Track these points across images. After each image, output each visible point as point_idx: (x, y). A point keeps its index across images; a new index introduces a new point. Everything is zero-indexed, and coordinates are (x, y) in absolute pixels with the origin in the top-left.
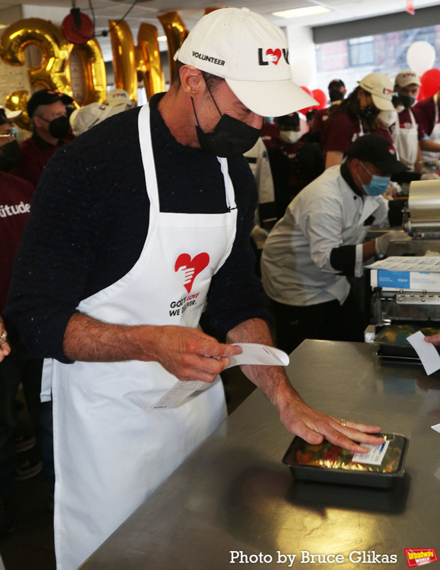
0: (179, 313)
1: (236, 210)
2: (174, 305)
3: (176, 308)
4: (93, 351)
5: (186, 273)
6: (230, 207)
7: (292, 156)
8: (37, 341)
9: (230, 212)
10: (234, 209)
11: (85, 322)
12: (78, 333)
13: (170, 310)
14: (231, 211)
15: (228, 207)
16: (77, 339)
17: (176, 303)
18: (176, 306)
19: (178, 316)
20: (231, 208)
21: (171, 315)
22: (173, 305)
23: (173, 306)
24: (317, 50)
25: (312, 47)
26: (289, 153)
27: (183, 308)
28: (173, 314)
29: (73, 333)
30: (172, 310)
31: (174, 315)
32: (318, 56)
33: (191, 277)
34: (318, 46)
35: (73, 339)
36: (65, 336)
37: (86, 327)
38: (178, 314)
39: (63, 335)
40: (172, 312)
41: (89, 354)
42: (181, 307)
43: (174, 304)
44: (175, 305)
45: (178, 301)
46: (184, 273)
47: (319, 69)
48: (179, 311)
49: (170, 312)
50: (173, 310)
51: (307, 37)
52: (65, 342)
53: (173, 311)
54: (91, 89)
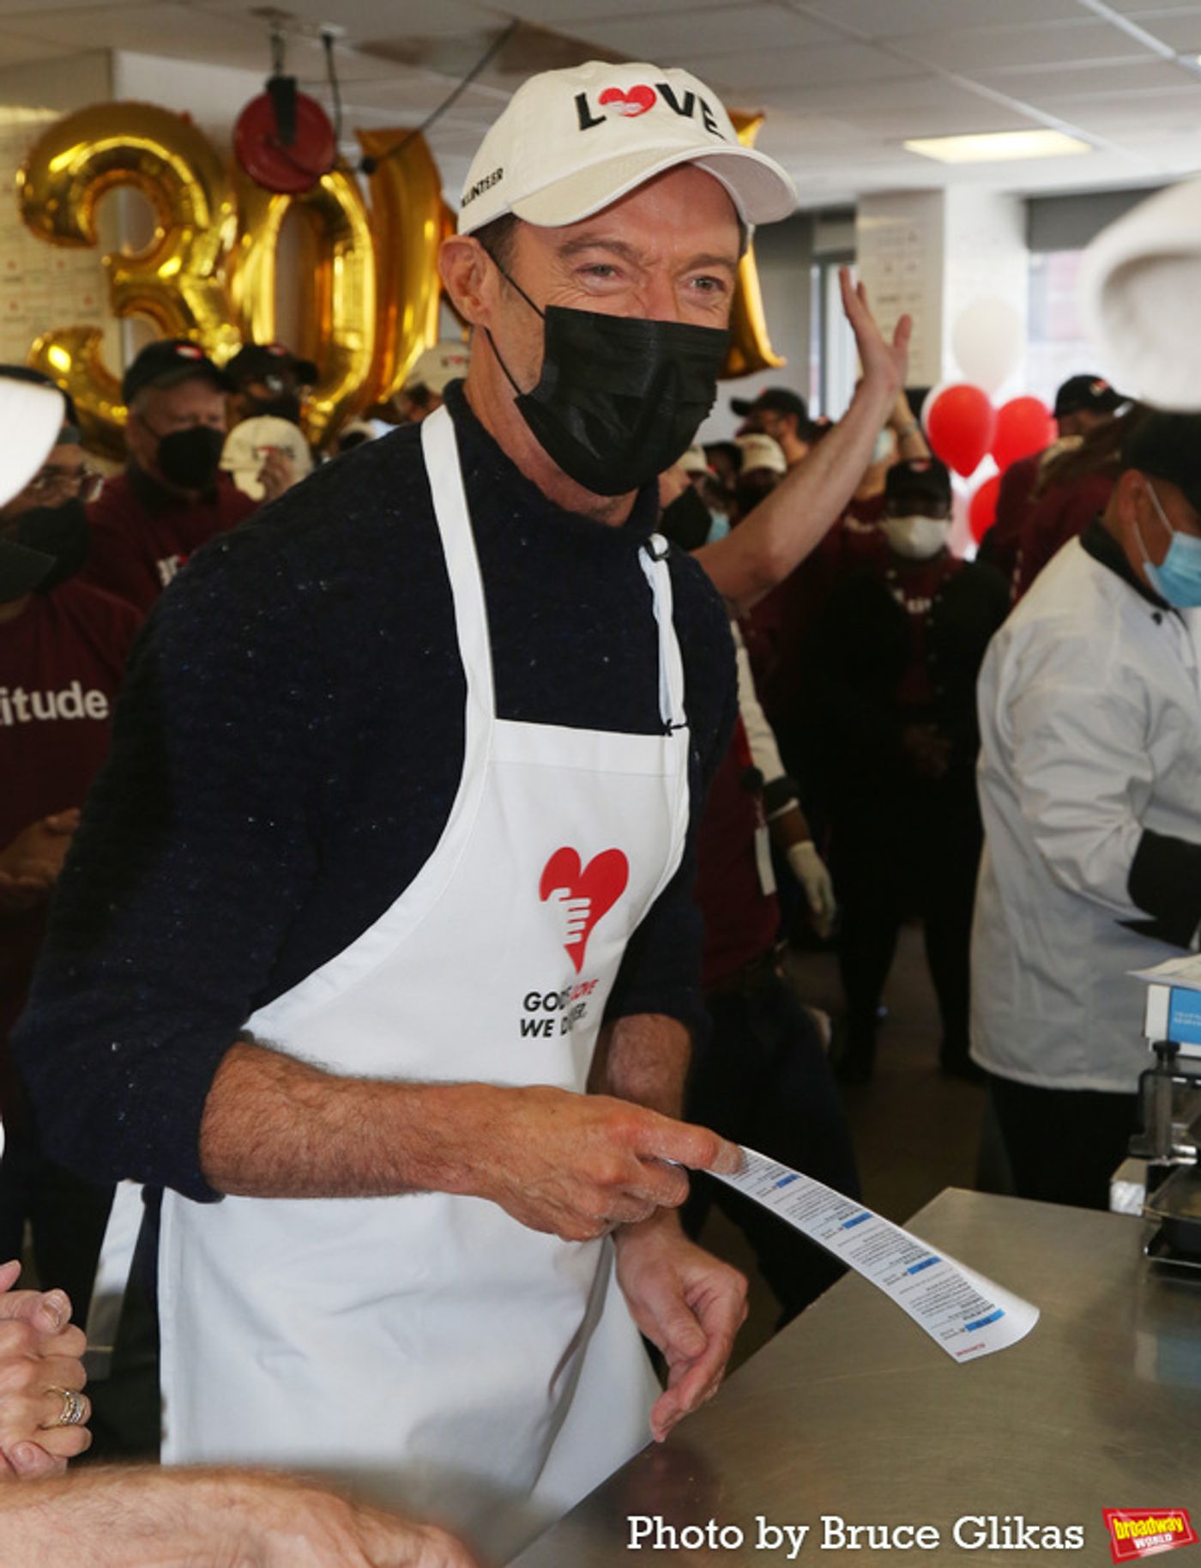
0: (550, 1031)
1: (686, 731)
2: (535, 1003)
3: (541, 1015)
4: (296, 1154)
5: (571, 910)
6: (669, 721)
7: (918, 606)
8: (122, 1116)
9: (670, 734)
10: (678, 727)
11: (278, 1065)
12: (253, 1098)
13: (523, 1017)
14: (673, 731)
15: (665, 720)
16: (249, 1113)
17: (541, 999)
18: (541, 1008)
19: (547, 1039)
20: (672, 724)
21: (525, 1033)
22: (533, 1001)
23: (531, 1005)
24: (1034, 272)
25: (1017, 261)
26: (911, 594)
27: (565, 1019)
28: (530, 1033)
29: (239, 1096)
30: (529, 1016)
31: (535, 1034)
32: (1035, 291)
33: (581, 926)
34: (1038, 259)
35: (237, 1113)
36: (209, 1100)
37: (279, 1080)
38: (547, 1035)
39: (204, 1097)
40: (527, 1023)
41: (281, 1164)
42: (557, 1015)
43: (534, 999)
44: (537, 1004)
45: (548, 993)
46: (565, 907)
47: (1035, 332)
48: (551, 1025)
49: (523, 1022)
50: (532, 1018)
51: (1007, 228)
52: (209, 1122)
53: (532, 1023)
54: (325, 338)
